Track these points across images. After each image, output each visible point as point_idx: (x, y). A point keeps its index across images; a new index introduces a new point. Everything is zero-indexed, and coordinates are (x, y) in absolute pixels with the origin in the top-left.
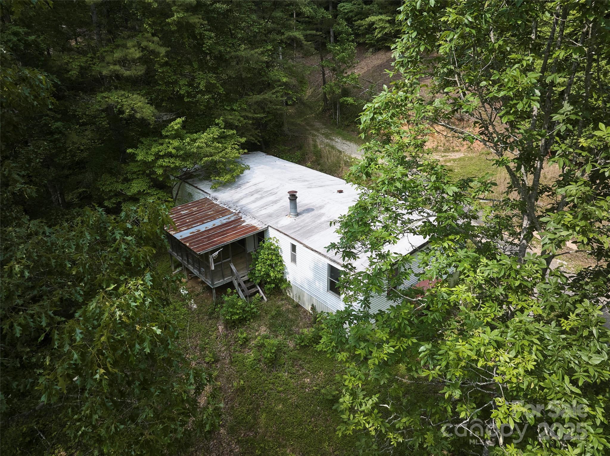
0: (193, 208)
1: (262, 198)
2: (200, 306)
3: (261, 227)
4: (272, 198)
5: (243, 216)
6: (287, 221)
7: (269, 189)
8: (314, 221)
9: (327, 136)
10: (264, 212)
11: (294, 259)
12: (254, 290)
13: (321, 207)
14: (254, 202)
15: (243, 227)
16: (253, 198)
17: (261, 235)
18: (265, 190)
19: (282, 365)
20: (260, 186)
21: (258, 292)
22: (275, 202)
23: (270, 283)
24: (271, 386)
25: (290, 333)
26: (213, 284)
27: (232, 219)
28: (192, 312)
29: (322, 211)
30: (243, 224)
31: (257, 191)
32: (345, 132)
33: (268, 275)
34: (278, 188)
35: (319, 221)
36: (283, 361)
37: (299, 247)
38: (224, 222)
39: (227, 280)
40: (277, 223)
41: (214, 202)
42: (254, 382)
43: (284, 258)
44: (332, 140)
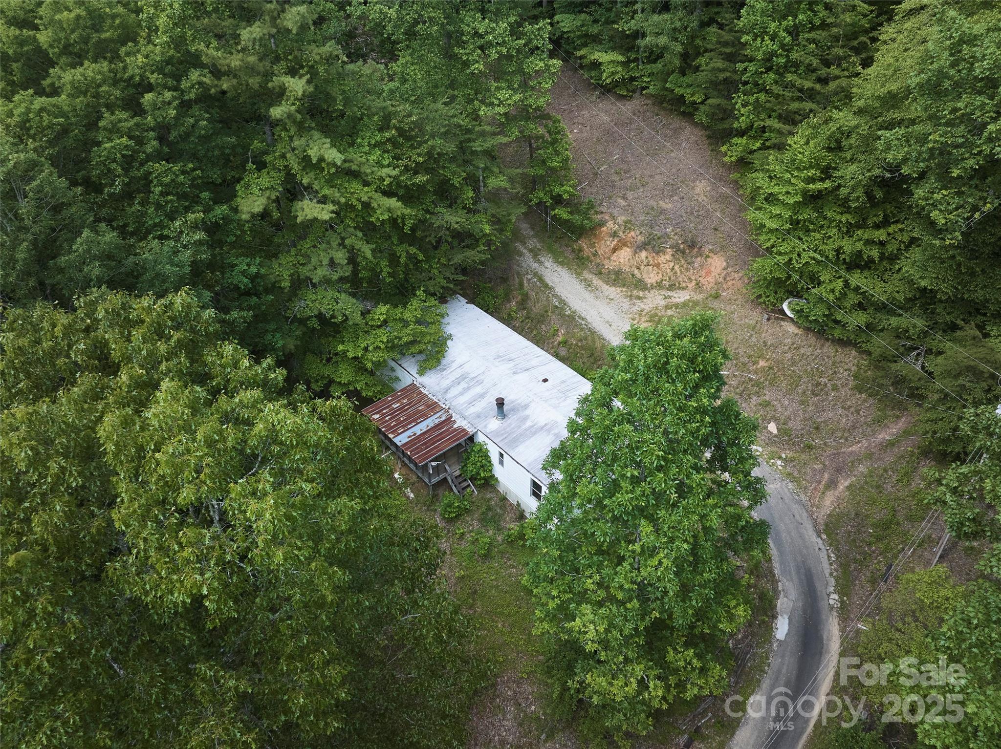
0: (403, 399)
1: (469, 388)
2: (416, 496)
3: (471, 430)
4: (478, 390)
5: (454, 415)
6: (494, 424)
7: (474, 375)
8: (520, 427)
9: (535, 253)
10: (472, 410)
11: (501, 463)
12: (464, 484)
13: (526, 407)
14: (461, 394)
15: (455, 430)
16: (460, 388)
17: (471, 439)
18: (472, 376)
19: (493, 558)
20: (466, 368)
21: (469, 485)
22: (482, 396)
23: (480, 479)
24: (485, 575)
25: (499, 529)
26: (430, 481)
27: (443, 418)
28: (411, 502)
29: (527, 412)
30: (455, 426)
31: (463, 377)
32: (557, 246)
33: (478, 474)
34: (483, 373)
35: (524, 427)
36: (493, 554)
37: (505, 455)
38: (437, 421)
39: (442, 476)
40: (485, 426)
41: (422, 389)
42: (472, 571)
43: (492, 459)
44: (541, 263)
